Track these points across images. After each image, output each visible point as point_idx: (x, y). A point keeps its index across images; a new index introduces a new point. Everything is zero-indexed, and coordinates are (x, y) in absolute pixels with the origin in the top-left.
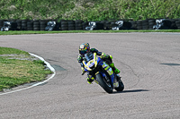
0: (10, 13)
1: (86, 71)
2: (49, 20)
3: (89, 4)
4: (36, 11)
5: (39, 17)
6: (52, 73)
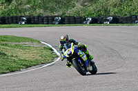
0: (26, 10)
1: (65, 57)
2: (56, 16)
3: (86, 4)
4: (46, 9)
5: (48, 14)
6: (58, 57)
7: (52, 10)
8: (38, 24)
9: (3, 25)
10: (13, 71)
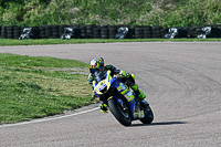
1: (96, 95)
3: (169, 6)
4: (103, 14)
5: (108, 22)
7: (115, 16)
8: (92, 37)
9: (36, 41)
10: (52, 115)
